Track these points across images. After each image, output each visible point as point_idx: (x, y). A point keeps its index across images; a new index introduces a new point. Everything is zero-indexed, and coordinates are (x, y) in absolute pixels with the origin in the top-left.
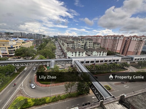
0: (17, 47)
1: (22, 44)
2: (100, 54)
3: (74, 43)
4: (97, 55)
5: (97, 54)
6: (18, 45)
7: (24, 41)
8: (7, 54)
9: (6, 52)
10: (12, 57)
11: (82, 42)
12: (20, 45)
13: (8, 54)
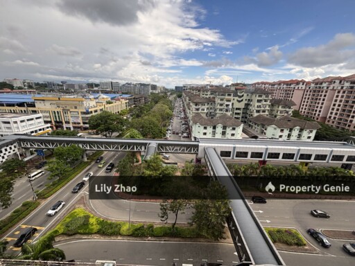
0: (96, 111)
1: (106, 106)
2: (289, 136)
3: (214, 102)
4: (281, 136)
5: (281, 134)
6: (98, 108)
7: (110, 99)
8: (80, 125)
9: (79, 121)
10: (87, 131)
11: (236, 98)
12: (101, 108)
13: (82, 124)
